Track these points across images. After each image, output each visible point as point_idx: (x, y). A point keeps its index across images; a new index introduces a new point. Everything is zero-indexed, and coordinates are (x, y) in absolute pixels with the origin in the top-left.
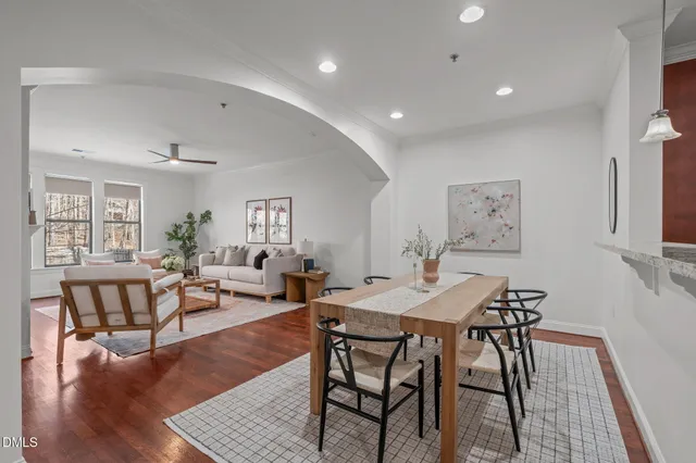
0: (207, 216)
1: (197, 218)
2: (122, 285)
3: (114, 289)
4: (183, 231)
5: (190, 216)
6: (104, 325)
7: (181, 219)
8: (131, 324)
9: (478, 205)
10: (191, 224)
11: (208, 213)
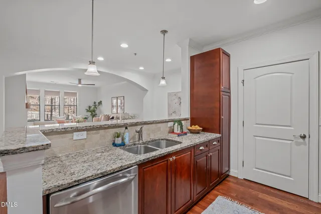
1: (97, 104)
4: (92, 108)
5: (95, 103)
7: (92, 104)
9: (177, 100)
10: (95, 106)
11: (101, 102)
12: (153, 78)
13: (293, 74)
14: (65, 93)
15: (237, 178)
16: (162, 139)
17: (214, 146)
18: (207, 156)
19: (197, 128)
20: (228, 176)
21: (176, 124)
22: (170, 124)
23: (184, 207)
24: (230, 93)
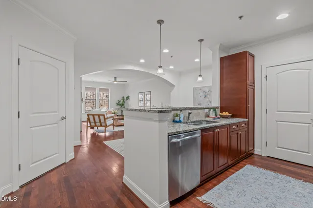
0: (128, 98)
1: (125, 98)
2: (99, 116)
3: (97, 116)
4: (121, 102)
5: (123, 98)
6: (96, 126)
7: (121, 99)
8: (101, 126)
9: (202, 94)
10: (124, 100)
11: (128, 97)
12: (180, 74)
13: (311, 70)
14: (100, 89)
15: (261, 156)
16: (203, 121)
17: (242, 128)
18: (237, 134)
19: (227, 113)
20: (253, 154)
21: (212, 110)
22: (207, 111)
23: (222, 167)
24: (254, 86)
